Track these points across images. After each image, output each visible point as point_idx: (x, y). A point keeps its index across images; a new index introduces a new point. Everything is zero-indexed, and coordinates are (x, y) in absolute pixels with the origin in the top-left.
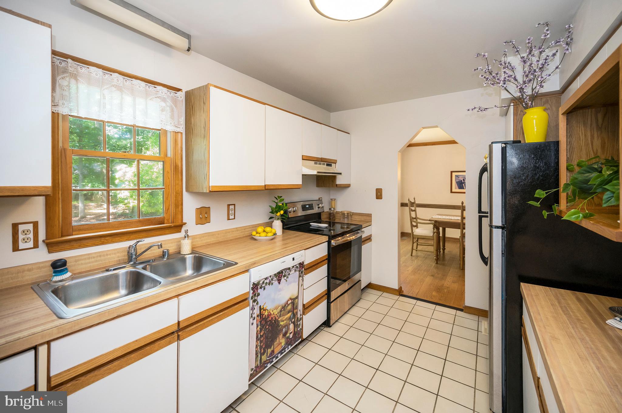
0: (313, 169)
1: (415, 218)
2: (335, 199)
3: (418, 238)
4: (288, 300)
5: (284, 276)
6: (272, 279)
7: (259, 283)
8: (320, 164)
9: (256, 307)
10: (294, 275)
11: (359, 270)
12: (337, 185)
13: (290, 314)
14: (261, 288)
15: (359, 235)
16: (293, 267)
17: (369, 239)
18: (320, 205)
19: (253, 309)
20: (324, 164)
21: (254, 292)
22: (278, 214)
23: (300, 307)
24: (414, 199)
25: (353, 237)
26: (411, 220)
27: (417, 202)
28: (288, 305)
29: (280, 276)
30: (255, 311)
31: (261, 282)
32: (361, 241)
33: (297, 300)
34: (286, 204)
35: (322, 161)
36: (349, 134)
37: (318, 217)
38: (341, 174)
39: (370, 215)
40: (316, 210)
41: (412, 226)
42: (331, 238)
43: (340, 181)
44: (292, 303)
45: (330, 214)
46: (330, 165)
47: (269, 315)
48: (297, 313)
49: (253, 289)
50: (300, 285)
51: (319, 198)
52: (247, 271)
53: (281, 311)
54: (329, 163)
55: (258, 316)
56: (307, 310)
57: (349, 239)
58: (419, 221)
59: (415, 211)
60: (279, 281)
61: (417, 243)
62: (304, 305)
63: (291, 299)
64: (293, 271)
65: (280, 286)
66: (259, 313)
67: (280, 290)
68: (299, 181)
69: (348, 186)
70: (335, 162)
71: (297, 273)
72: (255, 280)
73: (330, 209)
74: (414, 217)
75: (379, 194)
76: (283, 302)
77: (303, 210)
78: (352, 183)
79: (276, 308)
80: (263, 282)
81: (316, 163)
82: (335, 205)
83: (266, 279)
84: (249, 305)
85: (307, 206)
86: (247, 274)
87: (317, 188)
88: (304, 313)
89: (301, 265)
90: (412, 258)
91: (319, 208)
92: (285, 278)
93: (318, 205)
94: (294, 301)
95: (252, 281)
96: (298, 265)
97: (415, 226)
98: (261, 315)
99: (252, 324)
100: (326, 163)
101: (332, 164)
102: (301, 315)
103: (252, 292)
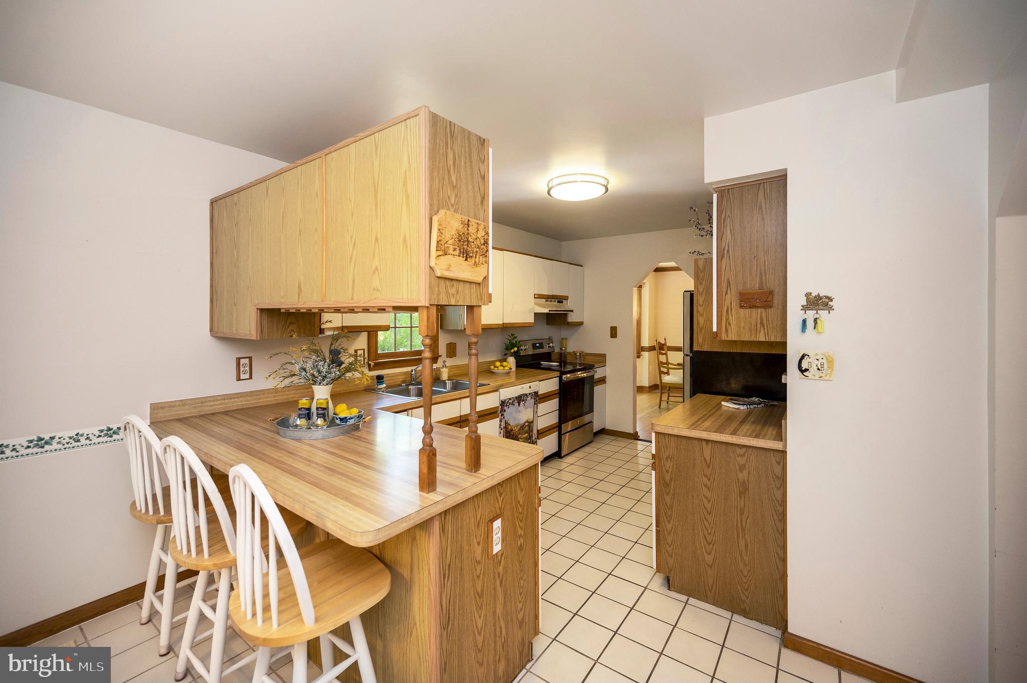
0: (544, 307)
1: (666, 364)
2: (566, 339)
3: (669, 387)
4: (525, 423)
5: (523, 401)
6: (514, 401)
7: (505, 400)
8: (551, 301)
9: (503, 420)
10: (530, 401)
11: (591, 410)
12: (568, 323)
13: (527, 435)
14: (506, 406)
15: (590, 374)
16: (530, 394)
17: (603, 380)
18: (551, 344)
19: (501, 421)
20: (555, 301)
21: (502, 408)
22: (512, 351)
23: (535, 432)
24: (665, 340)
25: (585, 374)
26: (659, 364)
27: (668, 344)
28: (526, 426)
29: (520, 399)
30: (502, 423)
31: (507, 401)
32: (593, 382)
33: (532, 424)
34: (519, 342)
35: (553, 298)
36: (582, 266)
37: (548, 357)
38: (572, 311)
39: (604, 356)
40: (546, 350)
41: (661, 373)
42: (562, 373)
43: (572, 318)
44: (528, 425)
45: (561, 354)
46: (561, 302)
47: (512, 430)
48: (532, 435)
49: (501, 405)
50: (535, 412)
51: (549, 337)
52: (497, 391)
53: (520, 430)
54: (560, 299)
55: (504, 428)
56: (540, 436)
57: (580, 375)
58: (670, 366)
59: (666, 354)
60: (519, 403)
61: (669, 393)
62: (538, 431)
63: (527, 422)
64: (529, 398)
65: (520, 408)
66: (504, 425)
67: (520, 412)
68: (531, 319)
69: (581, 324)
70: (566, 298)
71: (533, 400)
72: (503, 398)
73: (561, 349)
74: (665, 361)
75: (614, 332)
76: (522, 421)
77: (534, 349)
78: (586, 320)
79: (517, 426)
80: (508, 402)
81: (547, 301)
82: (566, 346)
83: (510, 399)
84: (498, 417)
85: (538, 345)
86: (497, 393)
87: (547, 326)
88: (538, 438)
89: (536, 393)
90: (660, 410)
91: (549, 347)
92: (524, 402)
93: (548, 344)
94: (530, 423)
95: (501, 399)
96: (533, 394)
97: (665, 373)
98: (506, 428)
99: (500, 433)
100: (557, 300)
101: (564, 301)
102: (535, 439)
103: (500, 407)
